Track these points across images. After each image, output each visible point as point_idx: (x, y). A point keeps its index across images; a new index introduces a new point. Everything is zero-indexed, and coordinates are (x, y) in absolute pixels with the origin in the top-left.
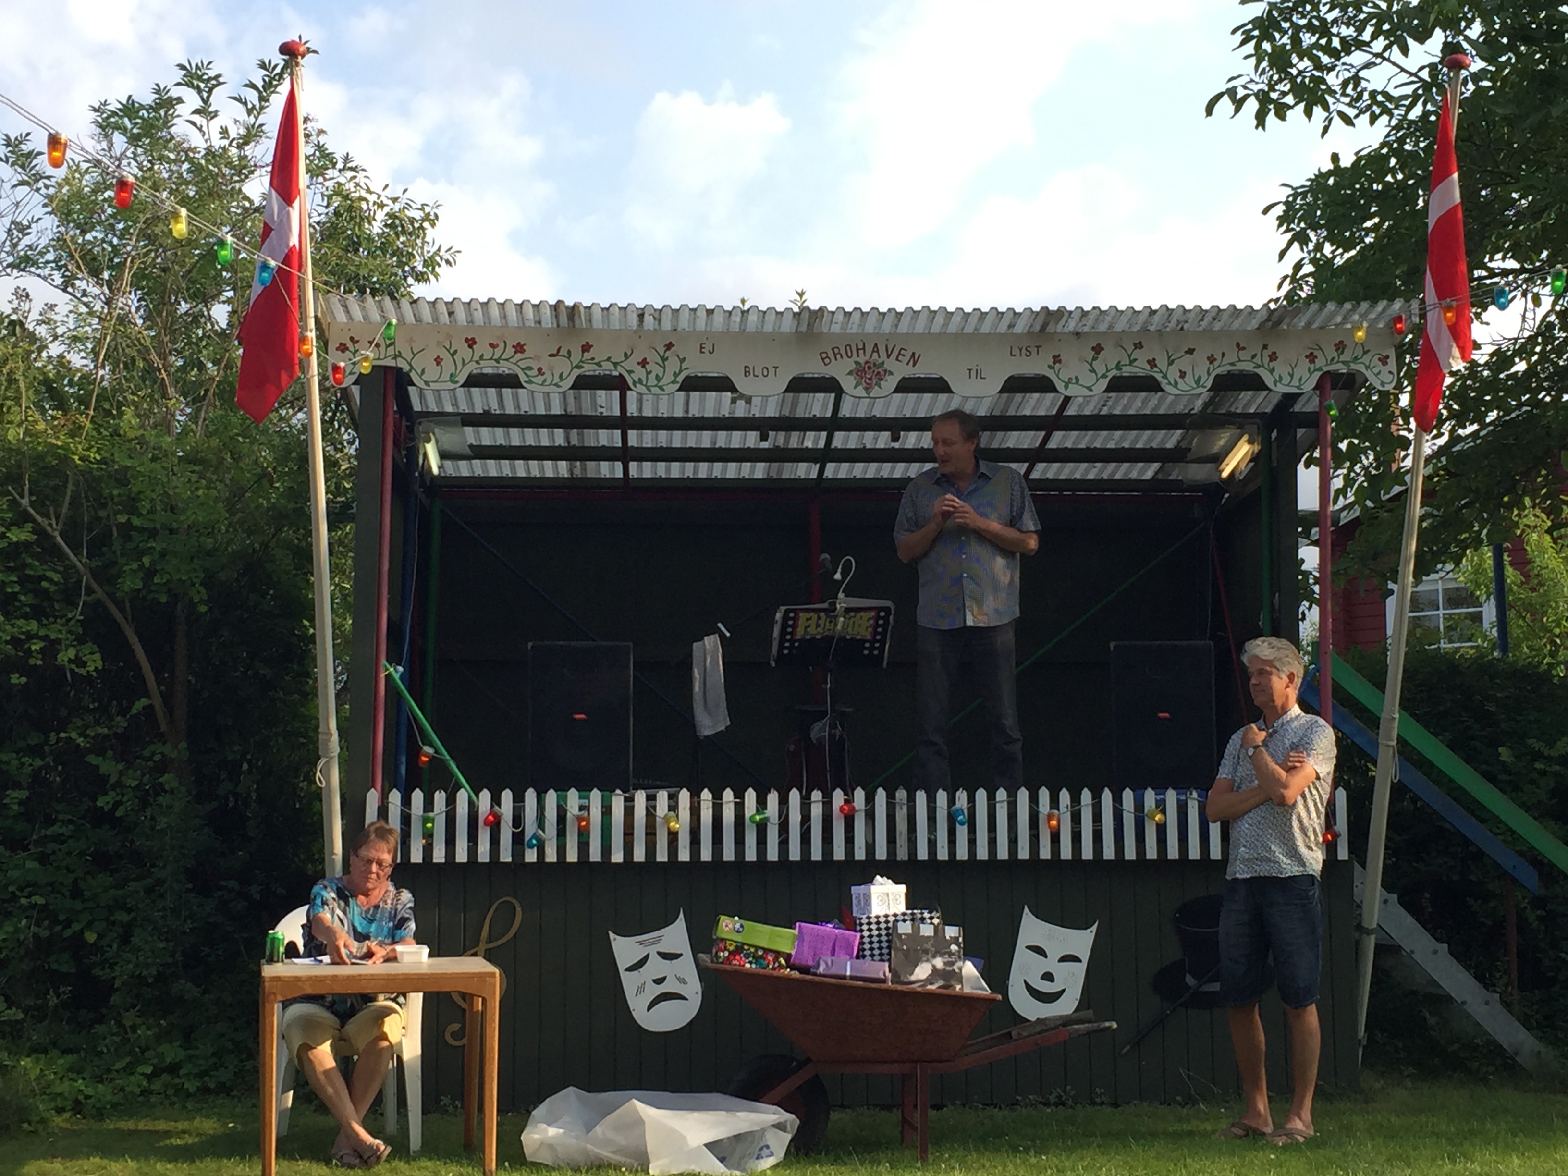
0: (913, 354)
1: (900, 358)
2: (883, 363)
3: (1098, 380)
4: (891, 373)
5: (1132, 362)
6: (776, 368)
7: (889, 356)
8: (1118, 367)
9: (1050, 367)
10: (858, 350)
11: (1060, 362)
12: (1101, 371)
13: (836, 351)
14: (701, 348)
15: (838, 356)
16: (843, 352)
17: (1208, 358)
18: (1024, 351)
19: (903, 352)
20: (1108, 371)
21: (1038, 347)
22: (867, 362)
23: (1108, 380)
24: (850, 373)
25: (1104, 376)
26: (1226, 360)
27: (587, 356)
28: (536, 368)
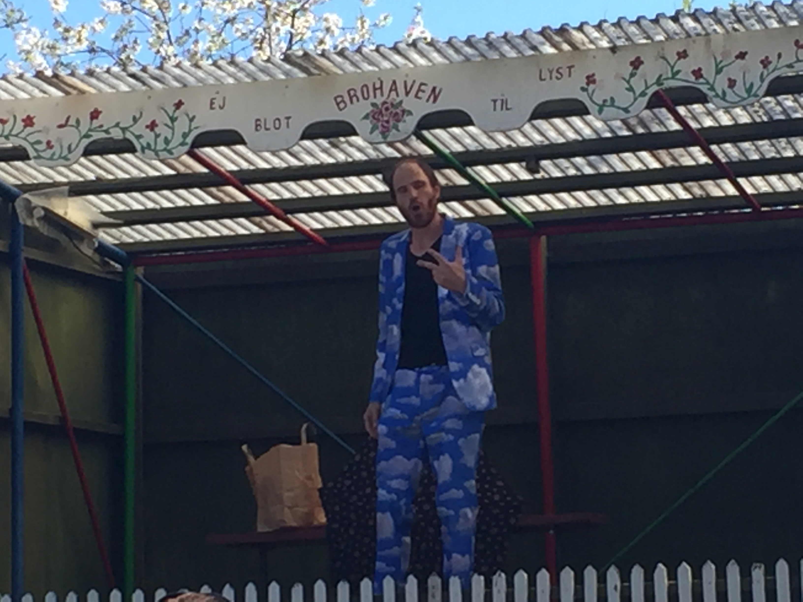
0: (434, 89)
1: (420, 94)
2: (401, 102)
3: (635, 99)
4: (410, 113)
5: (675, 74)
6: (288, 118)
7: (407, 93)
8: (659, 82)
9: (583, 89)
10: (375, 89)
11: (594, 82)
12: (639, 88)
13: (352, 93)
14: (212, 103)
15: (354, 99)
16: (359, 94)
17: (762, 62)
18: (555, 74)
19: (423, 87)
20: (647, 88)
21: (570, 68)
22: (385, 103)
23: (647, 98)
24: (366, 117)
25: (643, 94)
26: (784, 61)
27: (96, 123)
28: (45, 141)
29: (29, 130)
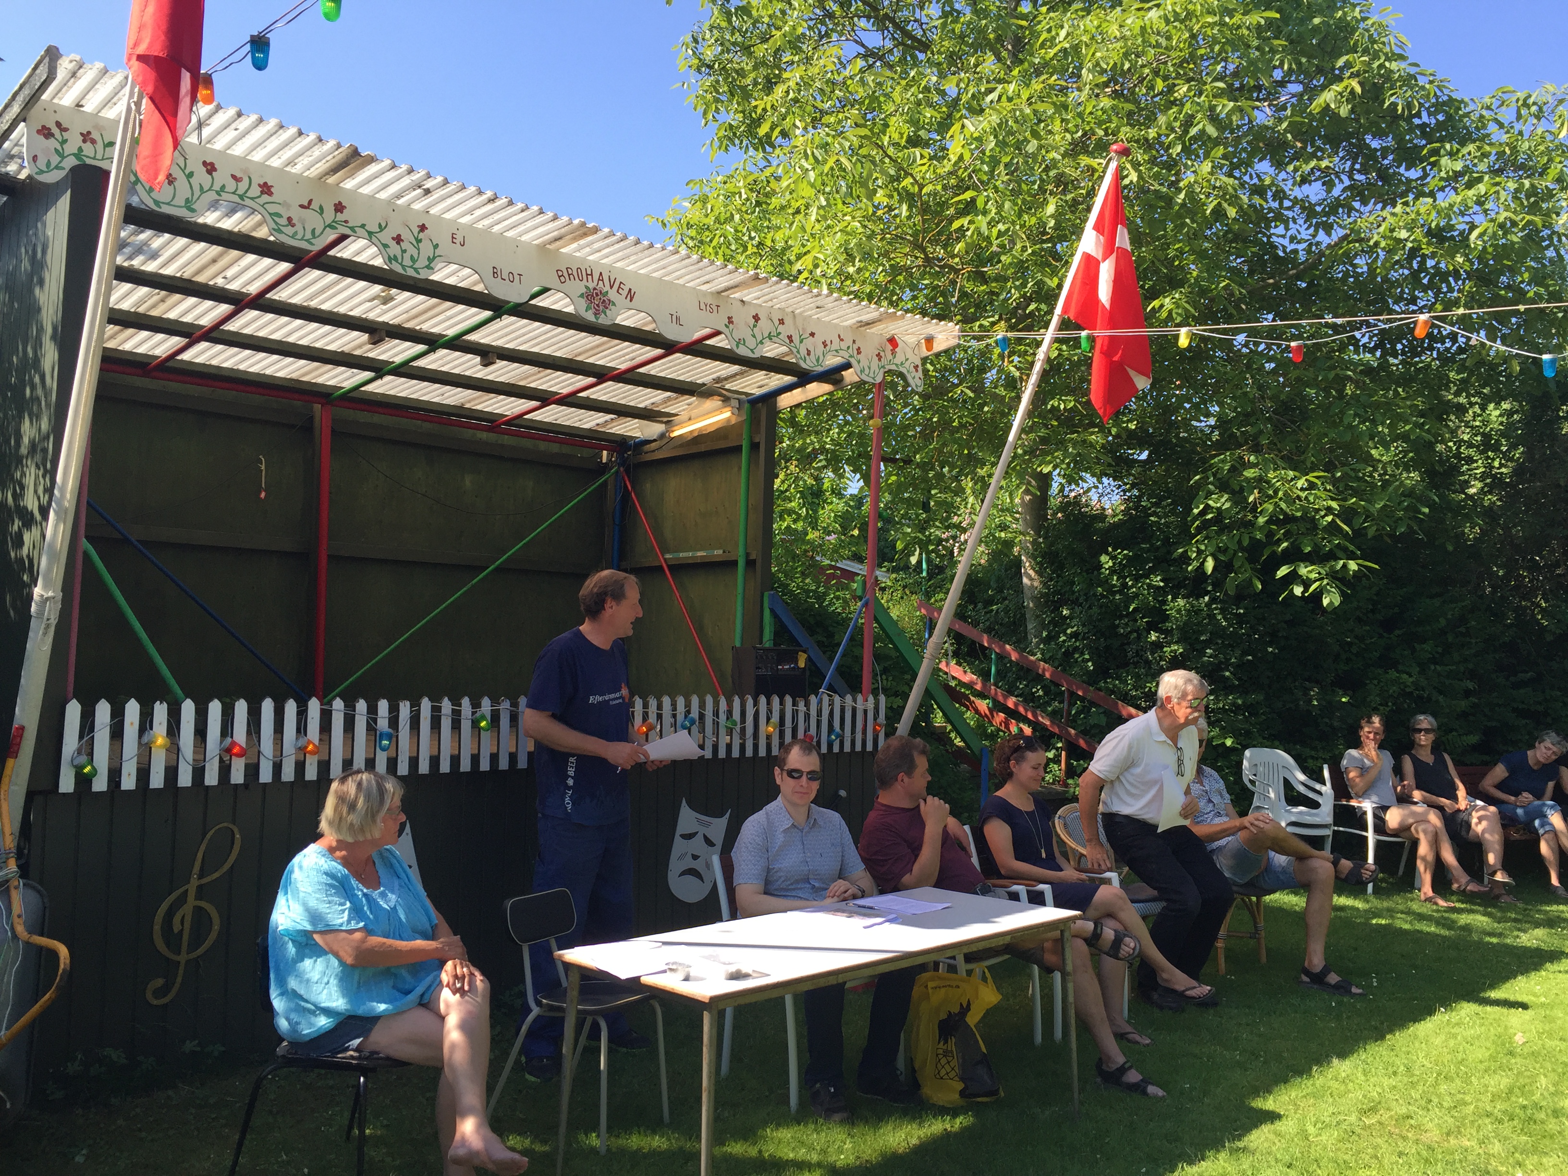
0: (630, 290)
1: (620, 291)
2: (607, 292)
3: (757, 345)
4: (614, 304)
5: (778, 335)
6: (520, 275)
7: (611, 287)
8: (769, 337)
9: (726, 326)
10: (587, 275)
11: (732, 322)
12: (759, 337)
13: (570, 271)
14: (453, 238)
15: (572, 277)
16: (575, 274)
17: (823, 343)
18: (708, 307)
19: (622, 286)
20: (763, 339)
21: (717, 306)
22: (595, 289)
24: (582, 296)
25: (761, 342)
26: (833, 347)
27: (340, 217)
28: (285, 216)
29: (265, 198)
